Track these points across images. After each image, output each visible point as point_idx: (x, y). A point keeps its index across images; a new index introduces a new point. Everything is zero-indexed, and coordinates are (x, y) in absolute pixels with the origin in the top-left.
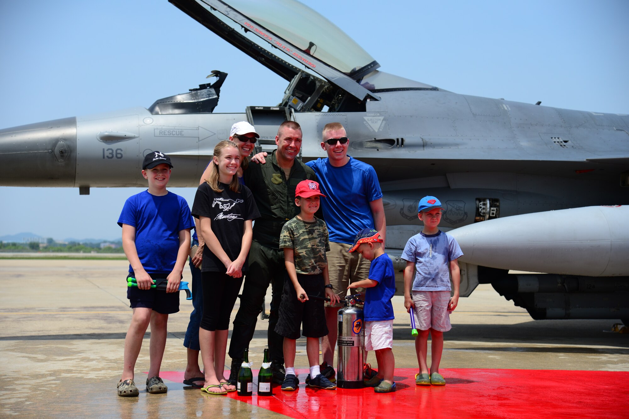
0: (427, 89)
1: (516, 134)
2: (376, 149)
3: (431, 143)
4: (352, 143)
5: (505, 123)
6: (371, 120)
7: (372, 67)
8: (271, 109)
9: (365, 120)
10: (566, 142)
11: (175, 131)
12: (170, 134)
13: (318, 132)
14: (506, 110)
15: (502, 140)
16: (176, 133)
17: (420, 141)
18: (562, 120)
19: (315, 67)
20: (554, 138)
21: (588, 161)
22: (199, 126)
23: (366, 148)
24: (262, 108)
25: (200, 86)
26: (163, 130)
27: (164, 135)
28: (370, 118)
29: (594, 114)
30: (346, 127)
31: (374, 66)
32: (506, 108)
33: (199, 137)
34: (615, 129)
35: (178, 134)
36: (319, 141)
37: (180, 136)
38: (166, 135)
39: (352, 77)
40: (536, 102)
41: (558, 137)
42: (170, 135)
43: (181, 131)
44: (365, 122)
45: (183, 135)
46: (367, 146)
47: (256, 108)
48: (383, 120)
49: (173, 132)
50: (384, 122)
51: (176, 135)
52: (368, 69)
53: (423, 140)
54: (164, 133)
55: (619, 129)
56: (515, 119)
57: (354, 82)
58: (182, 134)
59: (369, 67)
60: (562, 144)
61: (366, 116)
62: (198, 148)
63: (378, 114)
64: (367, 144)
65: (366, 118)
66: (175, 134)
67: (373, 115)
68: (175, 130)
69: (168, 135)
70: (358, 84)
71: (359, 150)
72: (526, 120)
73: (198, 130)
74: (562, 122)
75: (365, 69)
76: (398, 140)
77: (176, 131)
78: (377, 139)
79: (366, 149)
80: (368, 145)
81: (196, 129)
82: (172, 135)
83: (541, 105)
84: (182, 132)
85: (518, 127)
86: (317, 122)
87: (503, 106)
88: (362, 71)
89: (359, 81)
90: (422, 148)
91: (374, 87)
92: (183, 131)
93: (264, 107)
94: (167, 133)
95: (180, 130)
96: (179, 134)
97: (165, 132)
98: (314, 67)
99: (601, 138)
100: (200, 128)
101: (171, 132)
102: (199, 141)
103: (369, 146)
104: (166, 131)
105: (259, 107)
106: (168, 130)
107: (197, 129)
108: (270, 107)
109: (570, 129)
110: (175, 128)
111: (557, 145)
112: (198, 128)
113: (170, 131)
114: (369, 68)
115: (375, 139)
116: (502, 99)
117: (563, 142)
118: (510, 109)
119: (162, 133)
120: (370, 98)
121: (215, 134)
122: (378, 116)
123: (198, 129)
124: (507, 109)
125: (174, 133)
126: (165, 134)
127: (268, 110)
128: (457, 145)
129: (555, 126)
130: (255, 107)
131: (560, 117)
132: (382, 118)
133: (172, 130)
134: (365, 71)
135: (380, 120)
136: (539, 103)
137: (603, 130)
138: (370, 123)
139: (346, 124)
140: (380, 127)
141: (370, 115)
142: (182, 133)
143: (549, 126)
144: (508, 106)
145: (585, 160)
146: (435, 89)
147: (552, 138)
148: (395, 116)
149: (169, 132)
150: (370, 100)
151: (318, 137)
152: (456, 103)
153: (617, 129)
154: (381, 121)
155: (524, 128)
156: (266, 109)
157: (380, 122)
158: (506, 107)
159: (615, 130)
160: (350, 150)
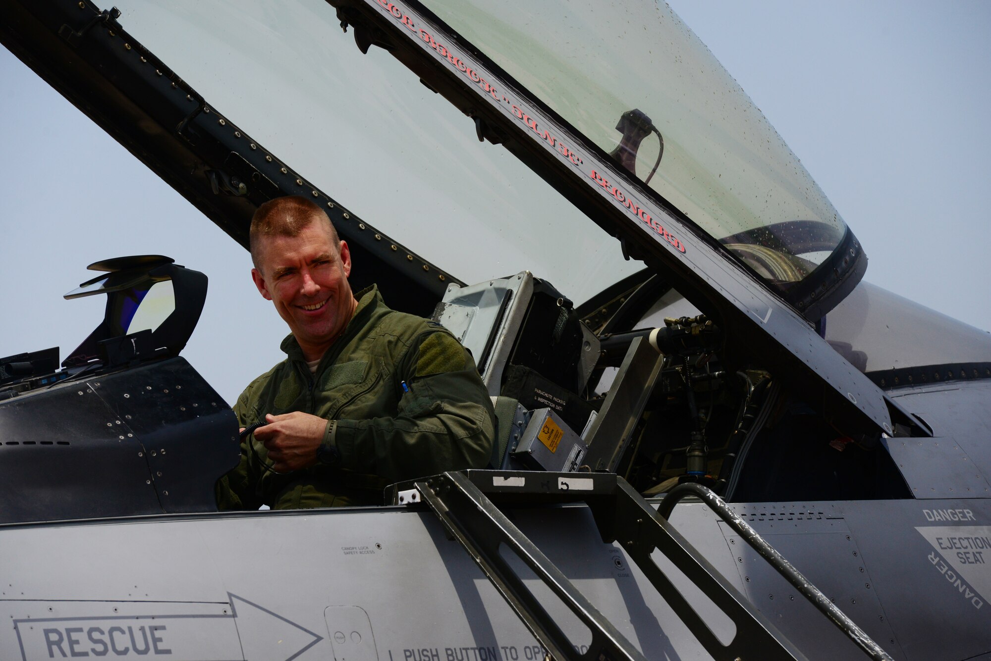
12: (100, 647)
16: (133, 639)
26: (62, 626)
35: (140, 644)
37: (151, 656)
38: (85, 654)
43: (156, 629)
45: (169, 652)
49: (116, 634)
51: (132, 657)
54: (72, 643)
58: (160, 646)
66: (126, 651)
68: (124, 624)
73: (234, 615)
77: (130, 629)
82: (112, 656)
84: (158, 634)
92: (163, 628)
95: (148, 623)
97: (75, 636)
101: (106, 638)
104: (80, 630)
106: (86, 625)
107: (225, 613)
110: (116, 610)
113: (101, 631)
119: (58, 643)
121: (319, 639)
123: (228, 609)
125: (121, 641)
126: (77, 648)
133: (106, 625)
142: (160, 640)
149: (96, 635)
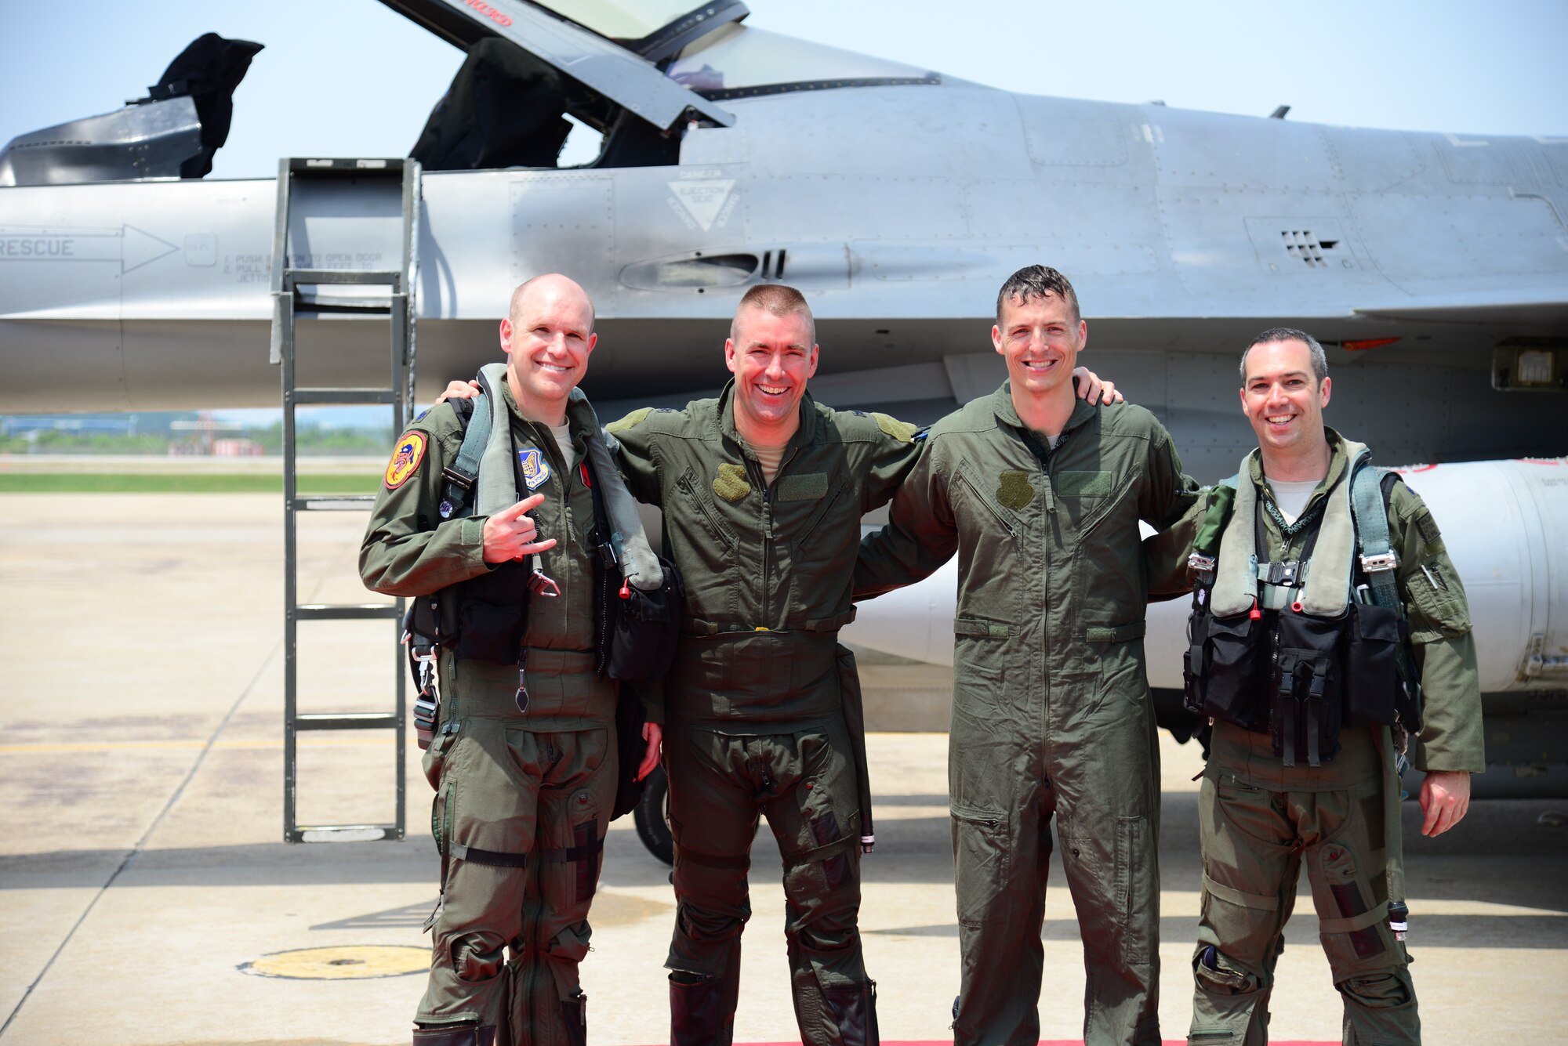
0: (900, 82)
1: (1166, 225)
2: (696, 290)
3: (876, 266)
4: (622, 270)
5: (1136, 188)
6: (692, 191)
7: (708, 17)
8: (360, 165)
9: (672, 194)
10: (1326, 245)
11: (44, 242)
12: (27, 251)
13: (515, 234)
14: (1149, 144)
15: (1116, 247)
16: (50, 248)
17: (838, 259)
18: (1337, 168)
19: (509, 25)
20: (1290, 235)
21: (1362, 316)
22: (125, 225)
23: (665, 284)
24: (329, 164)
25: (151, 89)
27: (9, 253)
28: (688, 185)
29: (1456, 143)
30: (609, 218)
31: (716, 13)
32: (1149, 137)
33: (122, 261)
34: (1512, 193)
35: (54, 249)
36: (515, 265)
37: (60, 256)
38: (16, 254)
39: (642, 51)
40: (1274, 108)
41: (1306, 230)
42: (29, 253)
43: (67, 242)
44: (671, 201)
45: (71, 254)
46: (667, 280)
47: (310, 164)
48: (731, 192)
49: (39, 244)
50: (736, 198)
51: (47, 256)
52: (693, 26)
53: (848, 257)
54: (10, 248)
55: (1524, 193)
56: (1174, 173)
57: (647, 68)
58: (67, 251)
59: (700, 18)
60: (1312, 254)
61: (677, 179)
62: (120, 294)
63: (718, 173)
64: (670, 271)
65: (675, 187)
66: (43, 253)
67: (700, 174)
68: (46, 239)
69: (21, 256)
70: (659, 73)
71: (642, 294)
72: (1212, 174)
73: (123, 235)
74: (1334, 177)
75: (684, 25)
76: (767, 257)
77: (50, 243)
78: (706, 254)
79: (664, 289)
80: (674, 274)
81: (114, 233)
82: (33, 255)
83: (1288, 116)
84: (67, 245)
85: (1179, 200)
86: (515, 205)
87: (1140, 129)
88: (672, 33)
89: (663, 65)
90: (844, 282)
91: (721, 83)
92: (71, 241)
93: (335, 161)
94: (17, 248)
95: (61, 239)
96: (57, 253)
97: (12, 244)
98: (506, 23)
99: (1453, 226)
100: (128, 230)
101: (33, 246)
102: (123, 272)
103: (674, 279)
104: (16, 241)
105: (318, 160)
106: (21, 239)
107: (117, 235)
108: (355, 161)
109: (1355, 199)
110: (44, 231)
111: (1296, 256)
112: (123, 230)
113: (30, 242)
114: (697, 23)
115: (698, 254)
116: (1155, 103)
117: (1319, 247)
118: (1161, 140)
120: (699, 120)
121: (177, 249)
122: (718, 179)
123: (122, 233)
124: (1154, 139)
125: (42, 248)
126: (12, 251)
127: (349, 168)
128: (960, 267)
129: (1306, 193)
130: (304, 161)
131: (1330, 159)
132: (728, 184)
133: (34, 240)
134: (684, 30)
135: (721, 190)
136: (1282, 112)
137: (1469, 197)
138: (687, 201)
139: (609, 209)
140: (719, 214)
141: (690, 175)
142: (68, 247)
143: (1284, 193)
144: (1158, 130)
145: (1350, 313)
146: (932, 79)
147: (1284, 234)
148: (772, 177)
149: (27, 244)
150: (700, 127)
151: (515, 252)
152: (984, 125)
153: (1519, 193)
154: (724, 196)
155: (1198, 201)
156: (342, 167)
157: (720, 199)
158: (1153, 133)
159: (1511, 198)
160: (612, 293)
